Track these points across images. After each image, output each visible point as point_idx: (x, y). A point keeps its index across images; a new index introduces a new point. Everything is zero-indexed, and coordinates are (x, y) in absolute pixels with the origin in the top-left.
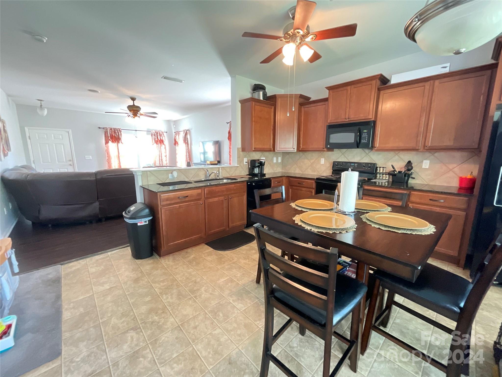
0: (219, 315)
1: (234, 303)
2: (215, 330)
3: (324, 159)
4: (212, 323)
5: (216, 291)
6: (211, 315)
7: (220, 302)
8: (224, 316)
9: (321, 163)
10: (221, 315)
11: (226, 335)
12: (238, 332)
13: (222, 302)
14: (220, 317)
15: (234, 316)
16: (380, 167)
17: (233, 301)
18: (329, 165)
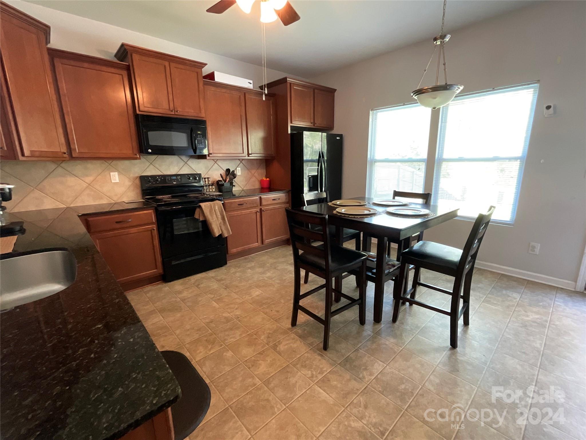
0: (405, 389)
1: (374, 374)
2: (429, 390)
3: (117, 173)
4: (422, 395)
5: (355, 401)
6: (409, 399)
7: (380, 392)
8: (403, 383)
9: (113, 181)
10: (403, 386)
11: (429, 377)
12: (419, 367)
13: (379, 388)
14: (407, 387)
15: (397, 372)
16: (205, 178)
17: (371, 374)
18: (130, 184)
